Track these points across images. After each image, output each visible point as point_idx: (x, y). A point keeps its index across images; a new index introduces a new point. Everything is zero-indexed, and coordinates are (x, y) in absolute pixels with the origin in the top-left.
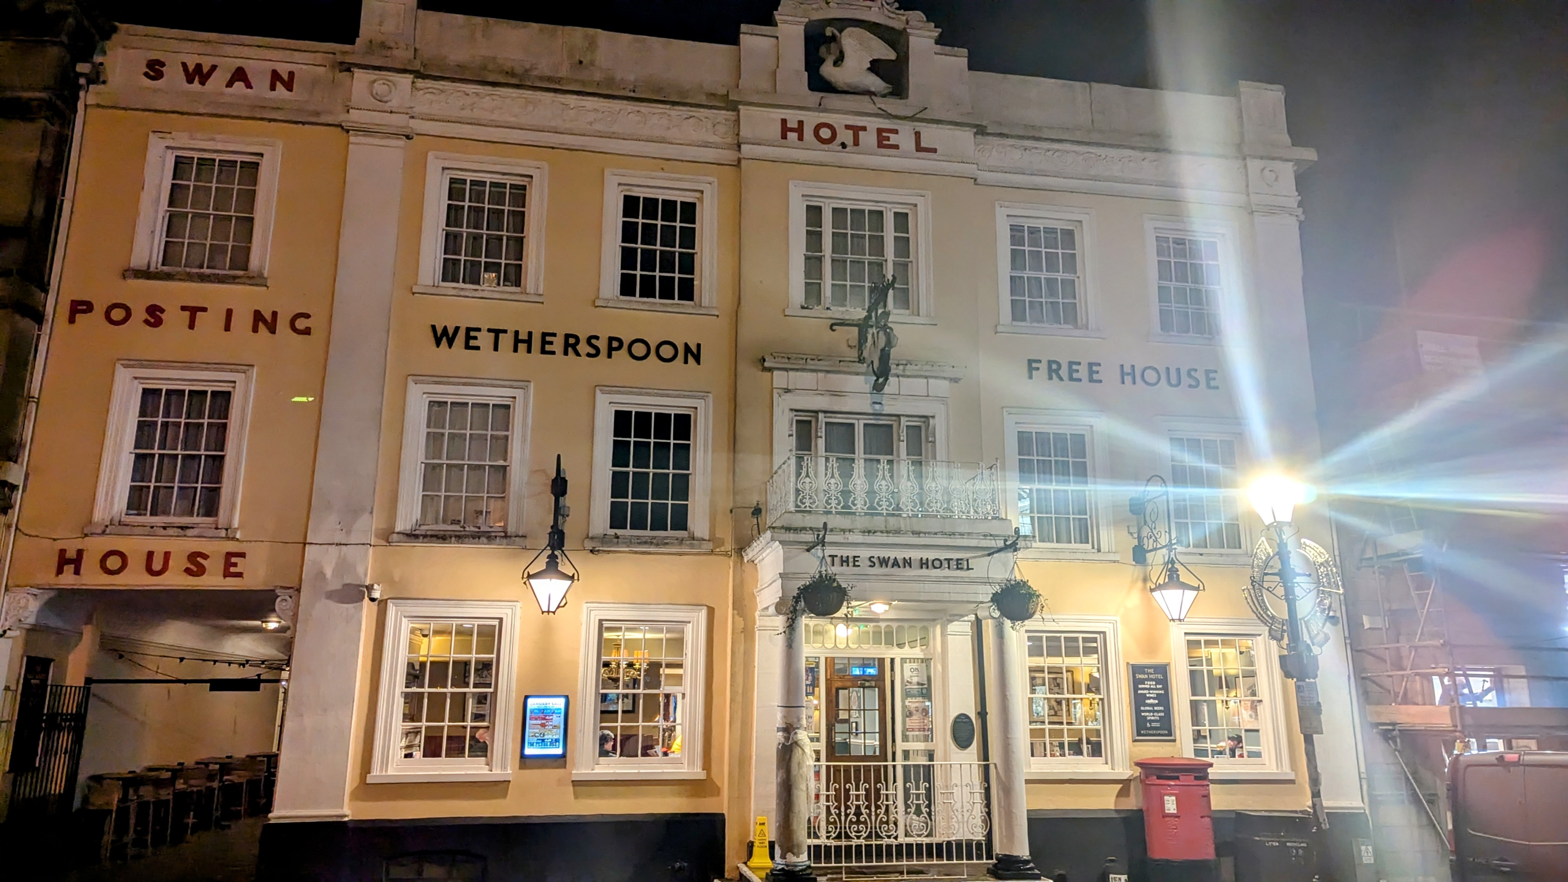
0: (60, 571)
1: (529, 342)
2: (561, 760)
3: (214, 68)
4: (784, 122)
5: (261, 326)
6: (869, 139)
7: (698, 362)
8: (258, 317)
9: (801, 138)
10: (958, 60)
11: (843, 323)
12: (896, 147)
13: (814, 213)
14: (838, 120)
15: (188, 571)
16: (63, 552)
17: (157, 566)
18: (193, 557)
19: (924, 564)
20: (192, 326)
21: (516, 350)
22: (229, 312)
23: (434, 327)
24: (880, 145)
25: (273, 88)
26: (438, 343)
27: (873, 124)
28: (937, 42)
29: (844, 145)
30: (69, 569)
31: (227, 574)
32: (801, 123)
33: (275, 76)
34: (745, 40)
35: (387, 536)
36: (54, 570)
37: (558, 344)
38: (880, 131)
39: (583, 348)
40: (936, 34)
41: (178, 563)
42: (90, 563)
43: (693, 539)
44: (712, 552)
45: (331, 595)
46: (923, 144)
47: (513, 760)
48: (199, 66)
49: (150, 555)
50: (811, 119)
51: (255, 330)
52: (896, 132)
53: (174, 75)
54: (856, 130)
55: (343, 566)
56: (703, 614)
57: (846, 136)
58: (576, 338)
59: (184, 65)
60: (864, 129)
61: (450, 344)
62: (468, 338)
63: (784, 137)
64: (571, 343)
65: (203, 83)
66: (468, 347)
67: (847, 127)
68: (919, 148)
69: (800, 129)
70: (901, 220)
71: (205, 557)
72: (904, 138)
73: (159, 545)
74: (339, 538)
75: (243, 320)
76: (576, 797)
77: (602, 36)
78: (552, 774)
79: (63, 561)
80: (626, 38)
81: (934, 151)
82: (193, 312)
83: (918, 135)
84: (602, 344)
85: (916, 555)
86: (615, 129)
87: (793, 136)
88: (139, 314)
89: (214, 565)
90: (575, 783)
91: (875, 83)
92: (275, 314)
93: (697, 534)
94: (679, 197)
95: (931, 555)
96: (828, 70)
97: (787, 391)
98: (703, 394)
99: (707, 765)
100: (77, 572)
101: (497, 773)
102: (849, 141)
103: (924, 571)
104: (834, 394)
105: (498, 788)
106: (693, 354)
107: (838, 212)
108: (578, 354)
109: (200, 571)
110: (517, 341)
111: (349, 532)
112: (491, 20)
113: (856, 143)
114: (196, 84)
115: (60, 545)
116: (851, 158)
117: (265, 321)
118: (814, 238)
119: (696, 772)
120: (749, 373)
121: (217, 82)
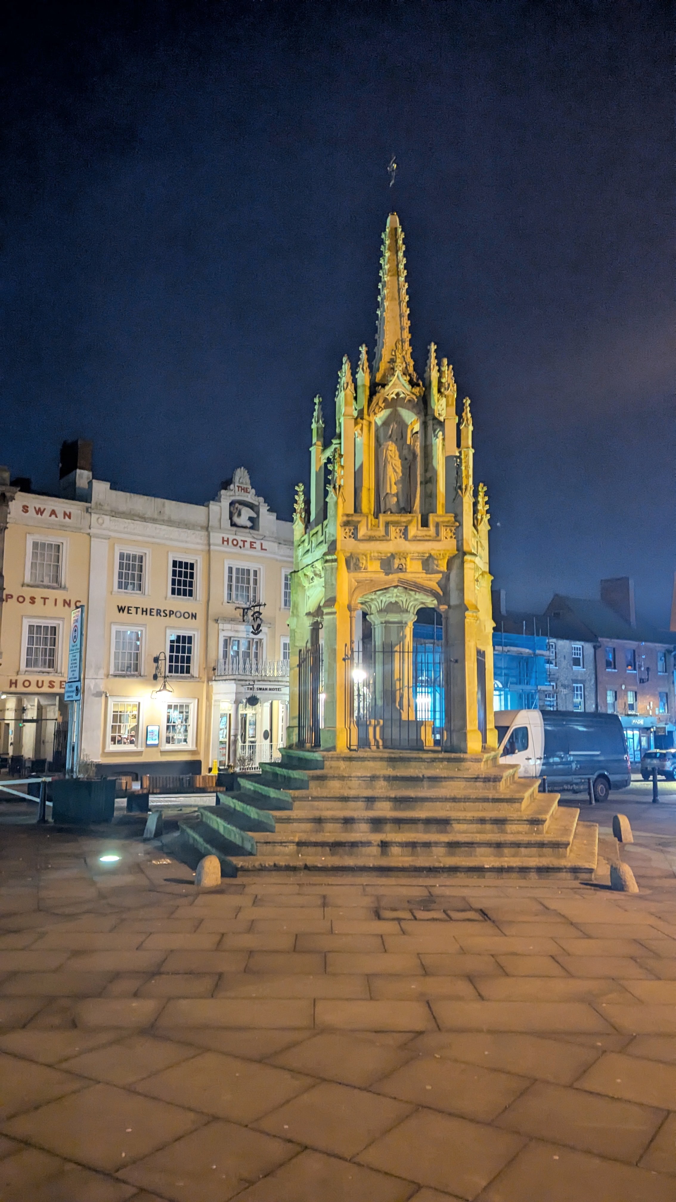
0: (11, 686)
1: (146, 611)
2: (156, 746)
3: (44, 509)
4: (223, 538)
5: (66, 605)
6: (247, 545)
7: (196, 619)
8: (65, 601)
9: (228, 544)
10: (273, 516)
11: (239, 608)
12: (255, 548)
13: (230, 569)
14: (239, 538)
15: (49, 687)
16: (11, 680)
17: (40, 685)
18: (50, 682)
19: (270, 689)
20: (45, 604)
21: (142, 614)
22: (56, 600)
23: (118, 606)
24: (251, 547)
25: (64, 518)
26: (120, 611)
27: (249, 540)
28: (268, 510)
29: (240, 547)
30: (13, 686)
31: (61, 687)
32: (228, 539)
33: (65, 514)
34: (210, 506)
35: (108, 676)
36: (9, 685)
37: (154, 613)
38: (251, 542)
39: (162, 614)
40: (268, 508)
41: (46, 684)
42: (20, 684)
43: (193, 677)
44: (199, 682)
45: (93, 695)
46: (263, 547)
47: (144, 745)
48: (40, 509)
49: (38, 682)
50: (231, 538)
51: (64, 606)
52: (255, 543)
53: (31, 511)
54: (244, 542)
55: (96, 685)
56: (197, 700)
57: (241, 544)
58: (160, 610)
59: (35, 508)
60: (246, 541)
61: (123, 611)
62: (128, 610)
63: (223, 543)
64: (159, 612)
65: (41, 515)
66: (128, 613)
67: (242, 540)
68: (262, 549)
69: (228, 541)
70: (255, 572)
71: (54, 682)
72: (257, 545)
73: (40, 678)
74: (95, 677)
75: (60, 602)
76: (161, 755)
77: (167, 502)
78: (155, 749)
79: (11, 683)
80: (174, 502)
81: (266, 550)
82: (45, 599)
83: (262, 544)
84: (168, 612)
85: (268, 687)
86: (171, 537)
87: (225, 543)
88: (28, 600)
89: (57, 685)
90: (161, 752)
91: (249, 524)
92: (70, 601)
93: (195, 676)
94: (189, 561)
95: (272, 687)
96: (236, 519)
97: (223, 630)
98: (197, 630)
99: (197, 746)
100: (16, 687)
101: (140, 749)
102: (242, 546)
103: (270, 692)
104: (237, 631)
105: (139, 753)
106: (194, 616)
107: (238, 569)
108: (161, 616)
109: (53, 687)
110: (143, 611)
111: (97, 674)
112: (132, 495)
113: (244, 546)
114: (39, 515)
115: (10, 678)
116: (242, 551)
117: (67, 603)
118: (230, 578)
119: (194, 748)
120: (211, 623)
121: (46, 514)
